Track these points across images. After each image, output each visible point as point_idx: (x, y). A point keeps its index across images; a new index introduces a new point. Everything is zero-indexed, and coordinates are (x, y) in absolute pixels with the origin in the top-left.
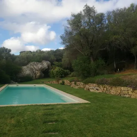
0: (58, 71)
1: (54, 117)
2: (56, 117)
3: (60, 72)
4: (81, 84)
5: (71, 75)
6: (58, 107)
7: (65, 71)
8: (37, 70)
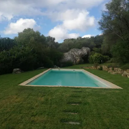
0: (96, 57)
1: (79, 99)
2: (80, 99)
3: (98, 58)
4: (119, 70)
5: (110, 61)
6: (87, 90)
7: (104, 56)
8: (77, 56)
